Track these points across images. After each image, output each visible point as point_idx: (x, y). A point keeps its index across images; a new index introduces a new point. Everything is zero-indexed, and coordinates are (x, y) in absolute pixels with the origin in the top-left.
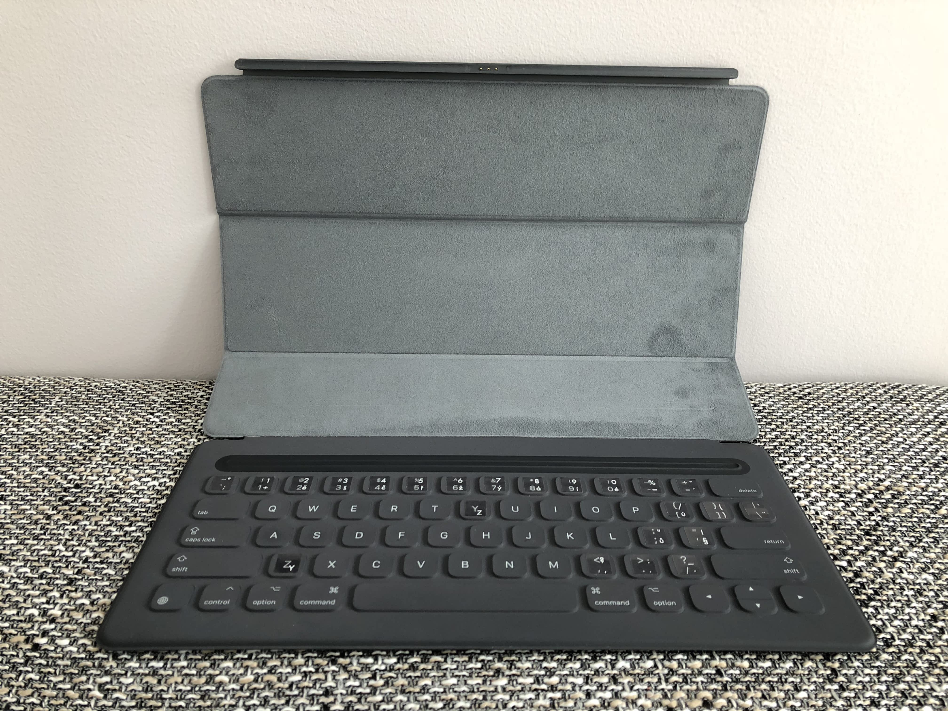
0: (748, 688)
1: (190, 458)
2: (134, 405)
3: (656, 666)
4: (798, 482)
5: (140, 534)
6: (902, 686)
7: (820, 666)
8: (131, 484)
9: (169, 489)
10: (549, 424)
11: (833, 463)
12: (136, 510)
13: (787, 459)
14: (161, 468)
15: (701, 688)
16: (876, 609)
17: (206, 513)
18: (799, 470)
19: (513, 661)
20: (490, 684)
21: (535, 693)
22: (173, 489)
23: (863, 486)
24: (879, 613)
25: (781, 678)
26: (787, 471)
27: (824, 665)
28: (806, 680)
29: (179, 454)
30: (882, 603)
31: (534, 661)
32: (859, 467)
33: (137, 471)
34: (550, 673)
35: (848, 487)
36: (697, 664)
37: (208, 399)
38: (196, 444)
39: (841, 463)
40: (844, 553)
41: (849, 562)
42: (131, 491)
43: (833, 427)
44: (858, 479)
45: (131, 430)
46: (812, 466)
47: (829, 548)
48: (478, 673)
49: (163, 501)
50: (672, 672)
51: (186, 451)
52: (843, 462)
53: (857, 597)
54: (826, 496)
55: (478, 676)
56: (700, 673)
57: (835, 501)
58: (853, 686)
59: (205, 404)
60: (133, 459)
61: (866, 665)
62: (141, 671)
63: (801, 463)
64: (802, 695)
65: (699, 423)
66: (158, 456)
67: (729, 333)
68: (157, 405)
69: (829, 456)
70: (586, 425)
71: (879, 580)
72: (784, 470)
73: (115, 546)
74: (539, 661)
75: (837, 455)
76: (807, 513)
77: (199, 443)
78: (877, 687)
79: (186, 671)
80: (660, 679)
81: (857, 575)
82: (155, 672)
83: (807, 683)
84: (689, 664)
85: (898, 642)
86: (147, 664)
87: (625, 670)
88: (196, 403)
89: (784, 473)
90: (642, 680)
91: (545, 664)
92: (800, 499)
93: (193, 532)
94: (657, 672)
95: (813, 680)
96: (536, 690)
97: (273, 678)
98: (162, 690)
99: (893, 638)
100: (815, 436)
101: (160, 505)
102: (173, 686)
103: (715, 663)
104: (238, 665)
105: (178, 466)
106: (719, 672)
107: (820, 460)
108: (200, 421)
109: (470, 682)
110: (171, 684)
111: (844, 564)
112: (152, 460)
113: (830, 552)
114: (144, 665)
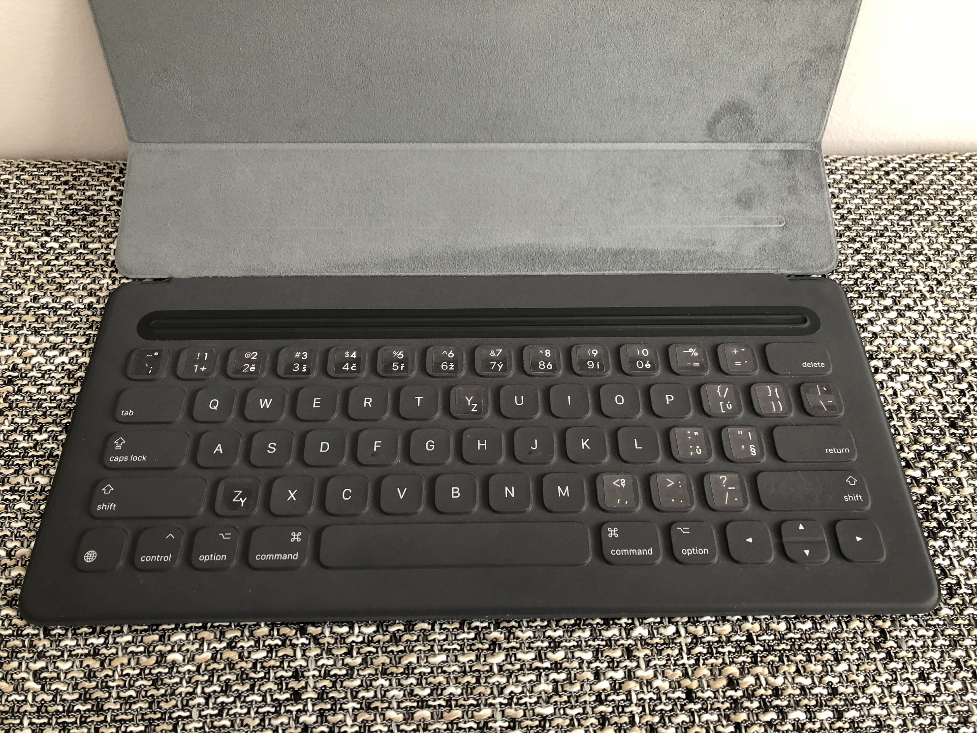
0: (781, 660)
1: (106, 312)
2: (22, 217)
3: (678, 632)
4: (879, 341)
5: (55, 446)
6: (959, 653)
7: (869, 625)
8: (34, 361)
9: (83, 369)
10: (566, 253)
11: (927, 309)
12: (45, 405)
13: (868, 302)
14: (70, 333)
15: (728, 662)
16: (946, 541)
17: (130, 413)
18: (883, 321)
19: (513, 627)
20: (485, 661)
21: (536, 672)
22: (89, 368)
23: (959, 349)
24: (948, 547)
25: (820, 644)
26: (866, 322)
27: (873, 625)
28: (849, 646)
29: (90, 306)
30: (954, 532)
31: (536, 627)
32: (959, 316)
33: (38, 339)
34: (555, 645)
35: (940, 350)
36: (727, 628)
37: (119, 203)
38: (110, 288)
39: (937, 309)
40: (919, 455)
41: (923, 470)
42: (34, 373)
43: (935, 246)
44: (954, 336)
45: (23, 264)
46: (901, 314)
47: (902, 449)
48: (471, 645)
49: (76, 390)
50: (696, 640)
51: (98, 302)
52: (940, 307)
53: (927, 524)
54: (911, 364)
55: (471, 650)
56: (729, 640)
57: (920, 373)
58: (903, 654)
59: (117, 213)
60: (30, 318)
61: (922, 622)
62: (80, 651)
63: (886, 308)
64: (843, 667)
65: (763, 248)
66: (63, 312)
67: (821, 110)
68: (52, 217)
69: (923, 297)
70: (616, 254)
71: (956, 498)
72: (863, 322)
73: (25, 464)
74: (542, 627)
75: (933, 295)
76: (883, 392)
77: (116, 287)
78: (929, 654)
79: (132, 648)
80: (681, 649)
81: (931, 491)
82: (95, 653)
83: (850, 650)
84: (717, 629)
85: (963, 590)
86: (86, 640)
87: (641, 639)
88: (104, 212)
89: (862, 327)
90: (660, 652)
91: (549, 633)
92: (877, 370)
93: (118, 447)
94: (678, 641)
95: (857, 646)
96: (538, 668)
97: (233, 655)
98: (107, 676)
99: (959, 583)
100: (910, 263)
101: (74, 395)
102: (119, 669)
103: (747, 626)
104: (191, 637)
105: (91, 328)
106: (750, 639)
107: (912, 303)
108: (113, 246)
109: (462, 659)
110: (117, 667)
111: (917, 474)
112: (56, 319)
113: (903, 455)
114: (81, 643)
